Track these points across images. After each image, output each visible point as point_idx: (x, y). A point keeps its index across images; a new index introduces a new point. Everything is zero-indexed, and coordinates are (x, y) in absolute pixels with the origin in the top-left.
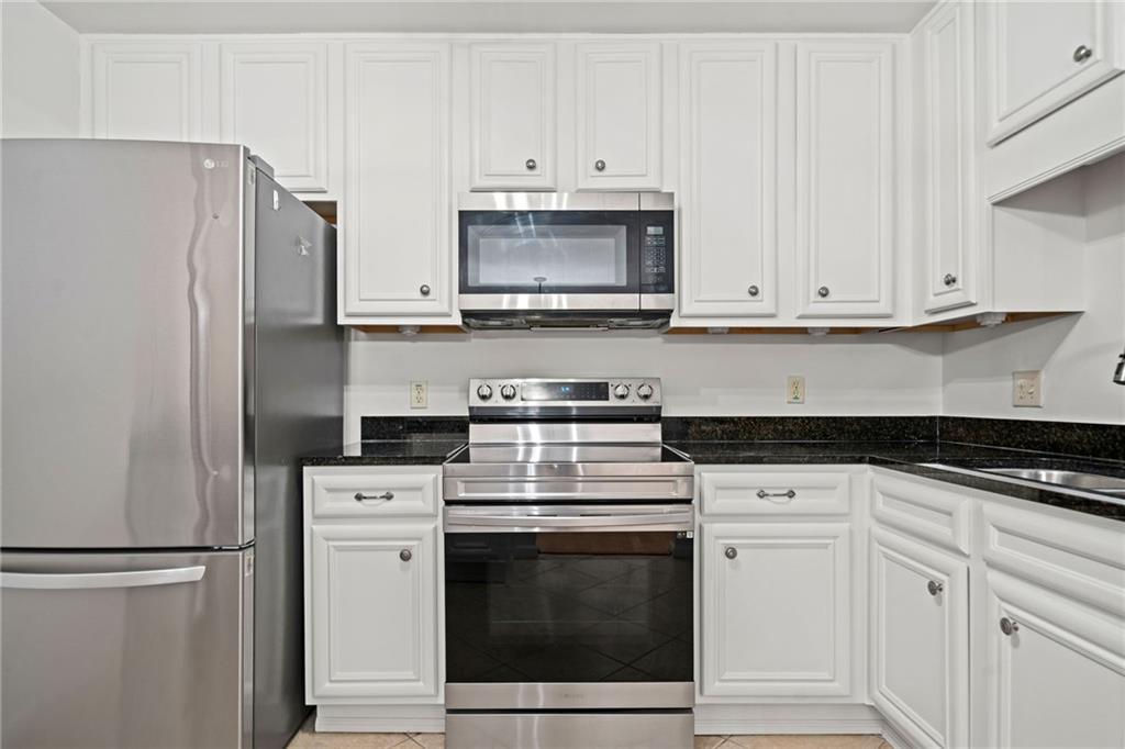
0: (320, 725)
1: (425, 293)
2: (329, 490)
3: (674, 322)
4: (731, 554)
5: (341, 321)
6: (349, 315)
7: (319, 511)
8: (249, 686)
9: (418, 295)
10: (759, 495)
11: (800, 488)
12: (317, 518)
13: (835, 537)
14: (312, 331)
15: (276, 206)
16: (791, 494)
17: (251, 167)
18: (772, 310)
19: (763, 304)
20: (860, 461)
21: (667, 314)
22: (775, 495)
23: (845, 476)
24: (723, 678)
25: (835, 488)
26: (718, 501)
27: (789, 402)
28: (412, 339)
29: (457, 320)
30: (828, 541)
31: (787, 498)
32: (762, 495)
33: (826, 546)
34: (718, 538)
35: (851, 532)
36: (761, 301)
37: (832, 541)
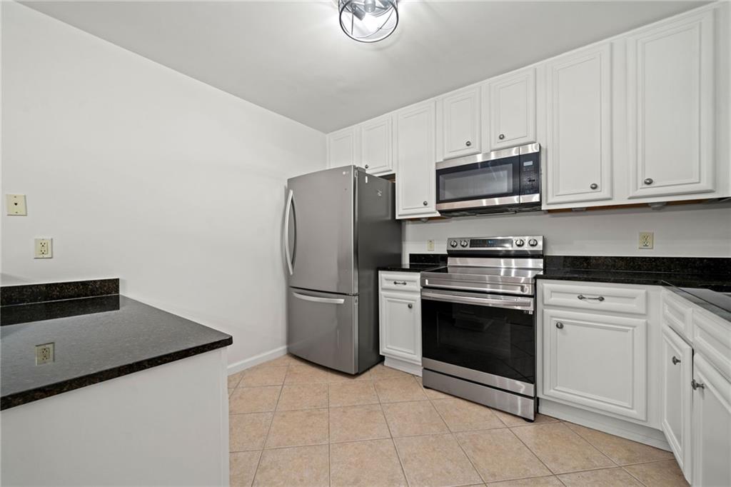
0: (386, 363)
1: (425, 204)
2: (387, 280)
3: (544, 207)
4: (560, 326)
5: (397, 218)
6: (400, 215)
7: (383, 287)
8: (357, 342)
9: (423, 206)
10: (579, 297)
11: (606, 296)
12: (383, 289)
13: (635, 327)
14: (387, 222)
15: (366, 182)
16: (602, 299)
17: (356, 171)
18: (609, 196)
19: (603, 193)
20: (655, 283)
21: (539, 204)
22: (589, 299)
23: (643, 291)
24: (556, 388)
25: (634, 298)
26: (553, 299)
27: (640, 248)
28: (425, 222)
29: (438, 214)
30: (628, 328)
31: (598, 301)
32: (581, 298)
33: (627, 331)
34: (552, 317)
35: (647, 325)
36: (600, 191)
37: (631, 329)
